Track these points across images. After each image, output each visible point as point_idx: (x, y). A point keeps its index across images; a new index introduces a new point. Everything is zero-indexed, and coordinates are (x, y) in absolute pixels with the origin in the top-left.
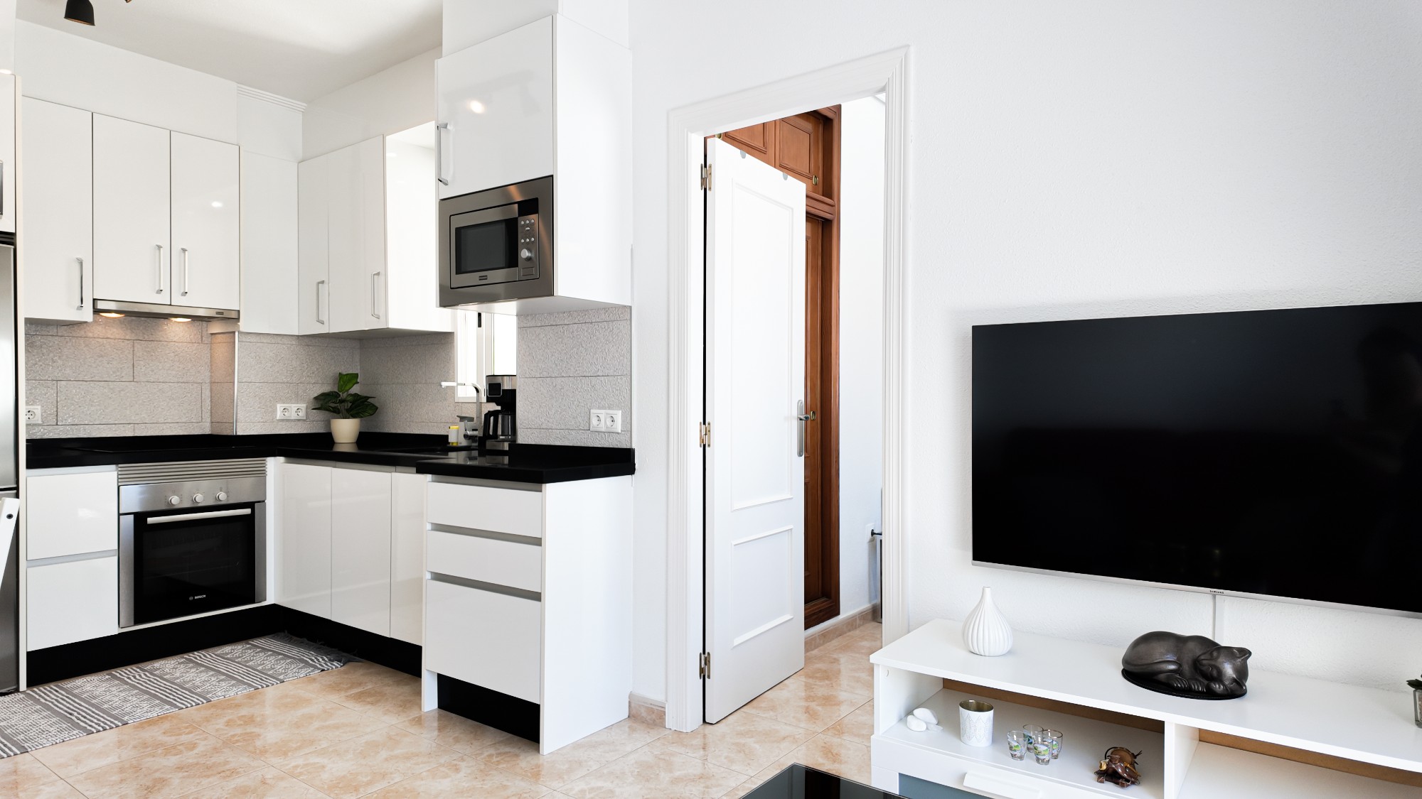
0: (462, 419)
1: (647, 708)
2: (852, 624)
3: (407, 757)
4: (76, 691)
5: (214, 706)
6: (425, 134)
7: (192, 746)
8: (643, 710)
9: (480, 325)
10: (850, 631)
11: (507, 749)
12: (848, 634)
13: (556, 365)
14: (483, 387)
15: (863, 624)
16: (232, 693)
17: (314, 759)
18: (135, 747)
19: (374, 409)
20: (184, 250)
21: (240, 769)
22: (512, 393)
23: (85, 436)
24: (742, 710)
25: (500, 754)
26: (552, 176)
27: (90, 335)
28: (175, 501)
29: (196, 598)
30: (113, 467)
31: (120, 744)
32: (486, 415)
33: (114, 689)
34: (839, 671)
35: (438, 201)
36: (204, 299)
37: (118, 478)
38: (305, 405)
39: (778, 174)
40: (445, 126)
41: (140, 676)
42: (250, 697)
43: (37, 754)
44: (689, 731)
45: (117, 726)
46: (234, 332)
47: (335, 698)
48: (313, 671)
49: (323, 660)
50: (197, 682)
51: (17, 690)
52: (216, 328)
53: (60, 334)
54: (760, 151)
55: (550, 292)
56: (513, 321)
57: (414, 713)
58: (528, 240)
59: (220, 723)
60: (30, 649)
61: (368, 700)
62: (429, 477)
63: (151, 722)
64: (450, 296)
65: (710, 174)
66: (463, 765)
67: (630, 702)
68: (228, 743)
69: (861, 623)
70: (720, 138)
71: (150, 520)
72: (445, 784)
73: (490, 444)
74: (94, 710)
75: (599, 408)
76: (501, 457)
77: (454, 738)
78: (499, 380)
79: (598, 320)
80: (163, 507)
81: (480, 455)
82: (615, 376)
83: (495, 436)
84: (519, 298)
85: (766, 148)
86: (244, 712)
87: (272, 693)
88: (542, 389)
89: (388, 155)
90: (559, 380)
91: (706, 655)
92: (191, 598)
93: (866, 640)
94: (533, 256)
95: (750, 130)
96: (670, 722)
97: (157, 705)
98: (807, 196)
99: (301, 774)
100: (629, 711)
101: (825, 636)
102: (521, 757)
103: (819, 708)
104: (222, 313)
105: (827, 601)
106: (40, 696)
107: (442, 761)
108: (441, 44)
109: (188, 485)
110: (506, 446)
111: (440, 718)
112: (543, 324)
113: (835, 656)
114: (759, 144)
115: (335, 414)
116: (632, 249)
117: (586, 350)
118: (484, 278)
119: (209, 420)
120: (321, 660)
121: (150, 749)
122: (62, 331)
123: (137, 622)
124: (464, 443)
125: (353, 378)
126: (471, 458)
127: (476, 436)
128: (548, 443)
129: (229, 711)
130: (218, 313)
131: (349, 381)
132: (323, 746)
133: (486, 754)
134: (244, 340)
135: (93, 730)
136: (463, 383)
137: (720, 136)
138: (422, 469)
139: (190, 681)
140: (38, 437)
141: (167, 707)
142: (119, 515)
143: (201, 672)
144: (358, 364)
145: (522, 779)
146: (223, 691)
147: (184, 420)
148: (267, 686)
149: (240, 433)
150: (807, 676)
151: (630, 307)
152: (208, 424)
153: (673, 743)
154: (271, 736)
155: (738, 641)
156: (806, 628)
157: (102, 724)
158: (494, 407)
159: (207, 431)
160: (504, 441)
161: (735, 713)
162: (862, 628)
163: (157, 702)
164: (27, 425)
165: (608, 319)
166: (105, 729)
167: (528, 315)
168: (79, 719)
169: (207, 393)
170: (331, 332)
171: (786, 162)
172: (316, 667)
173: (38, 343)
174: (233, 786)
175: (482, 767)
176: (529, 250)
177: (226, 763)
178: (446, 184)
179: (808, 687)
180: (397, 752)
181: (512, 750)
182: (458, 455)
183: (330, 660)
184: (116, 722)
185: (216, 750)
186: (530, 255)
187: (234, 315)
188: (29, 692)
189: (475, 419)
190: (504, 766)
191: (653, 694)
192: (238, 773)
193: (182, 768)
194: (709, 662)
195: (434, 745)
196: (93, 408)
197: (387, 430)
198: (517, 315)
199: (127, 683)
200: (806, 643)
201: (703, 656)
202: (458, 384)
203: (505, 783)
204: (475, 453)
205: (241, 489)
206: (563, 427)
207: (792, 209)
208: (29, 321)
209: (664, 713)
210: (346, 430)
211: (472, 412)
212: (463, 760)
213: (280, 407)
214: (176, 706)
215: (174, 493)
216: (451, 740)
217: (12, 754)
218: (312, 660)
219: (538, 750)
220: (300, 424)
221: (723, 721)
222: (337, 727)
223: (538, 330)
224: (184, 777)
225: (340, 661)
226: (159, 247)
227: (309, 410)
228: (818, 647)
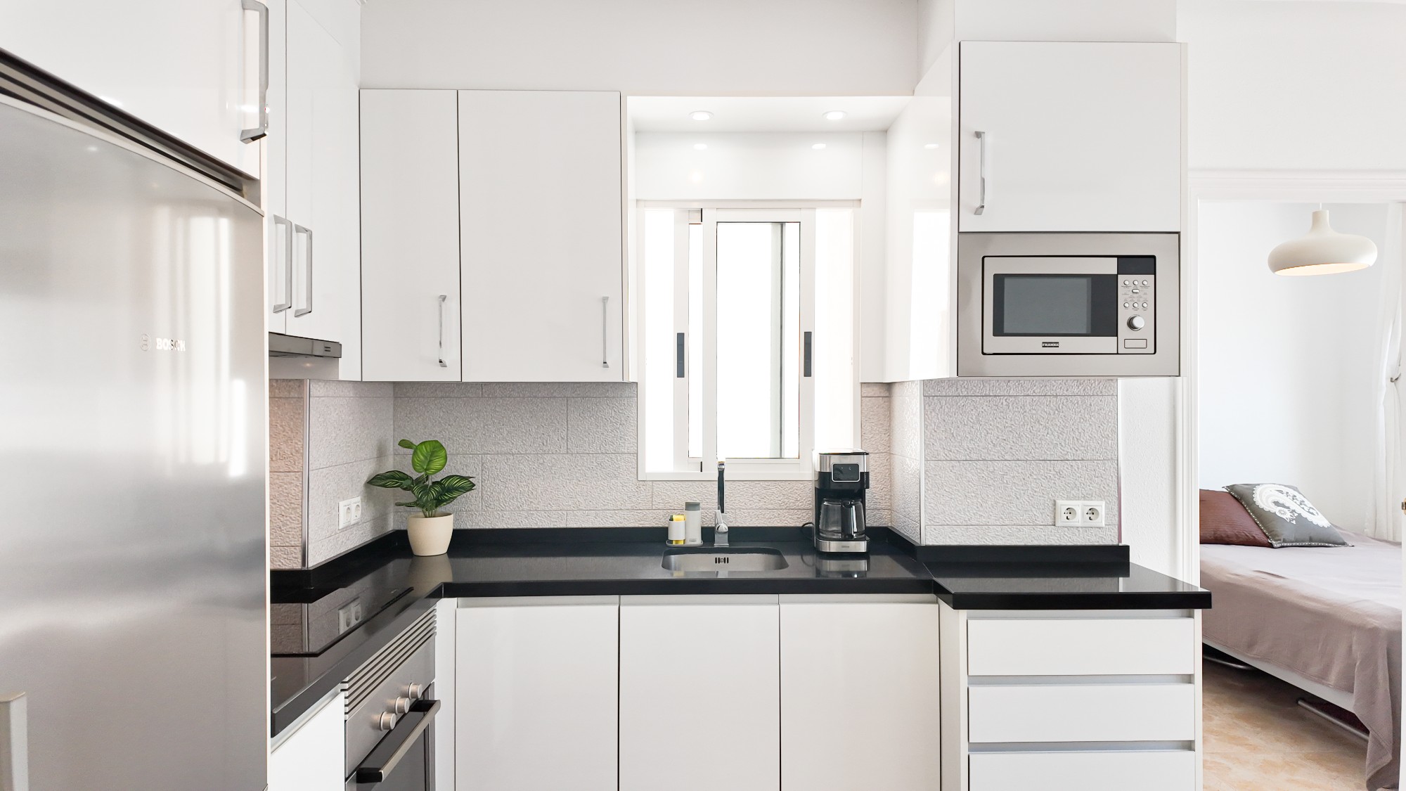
13: (995, 446)
26: (1178, 233)
35: (956, 235)
38: (359, 498)
40: (980, 135)
46: (302, 380)
58: (1136, 305)
75: (1069, 498)
78: (855, 461)
79: (1067, 394)
82: (1093, 460)
88: (969, 474)
90: (999, 464)
94: (1146, 325)
104: (329, 349)
110: (863, 547)
117: (1046, 428)
130: (326, 349)
134: (314, 393)
149: (311, 562)
165: (1083, 393)
167: (941, 381)
187: (338, 352)
206: (1007, 523)
220: (355, 530)
223: (961, 401)
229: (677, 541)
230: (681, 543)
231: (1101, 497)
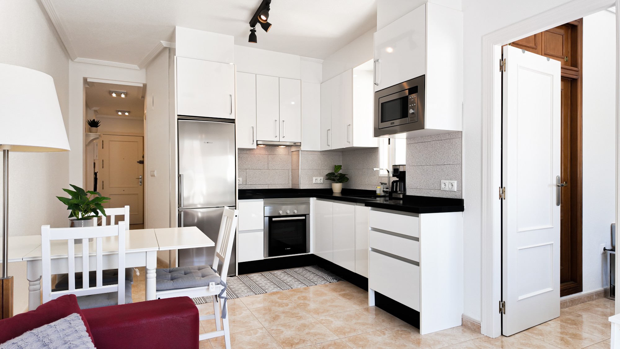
0: (382, 184)
1: (471, 323)
2: (590, 297)
3: (364, 324)
4: (252, 278)
5: (294, 291)
6: (369, 64)
7: (287, 305)
8: (469, 323)
9: (389, 144)
10: (589, 301)
11: (405, 329)
12: (588, 302)
13: (424, 160)
14: (391, 170)
15: (598, 298)
16: (299, 287)
17: (328, 318)
18: (269, 302)
19: (347, 179)
20: (283, 121)
21: (303, 317)
22: (404, 173)
23: (254, 189)
24: (523, 332)
25: (402, 331)
26: (425, 75)
27: (256, 153)
28: (281, 213)
29: (287, 249)
30: (262, 200)
31: (265, 300)
32: (392, 182)
33: (262, 279)
34: (582, 322)
35: (374, 92)
36: (289, 139)
37: (264, 204)
38: (323, 178)
39: (544, 58)
40: (378, 60)
41: (270, 276)
42: (305, 289)
43: (241, 299)
44: (494, 337)
45: (264, 293)
46: (299, 151)
47: (335, 294)
48: (326, 282)
49: (330, 278)
50: (288, 280)
51: (235, 275)
52: (293, 149)
53: (247, 153)
54: (533, 48)
55: (422, 127)
56: (404, 142)
57: (365, 306)
58: (413, 105)
59: (296, 298)
60: (239, 262)
61: (348, 297)
62: (370, 208)
63: (274, 293)
64: (378, 132)
65: (505, 63)
66: (386, 332)
67: (462, 318)
68: (299, 306)
69: (597, 298)
70: (510, 45)
71: (274, 219)
72: (379, 339)
73: (394, 195)
74: (257, 286)
75: (445, 179)
76: (399, 201)
77: (382, 320)
78: (398, 167)
79: (445, 138)
80: (277, 215)
81: (390, 199)
82: (453, 164)
83: (396, 191)
84: (407, 131)
85: (536, 47)
86: (303, 294)
87: (312, 288)
88: (417, 171)
89: (354, 76)
90: (425, 167)
91: (503, 302)
92: (286, 249)
93: (600, 307)
94: (415, 112)
95: (527, 39)
96: (483, 331)
97: (276, 287)
98: (562, 68)
99: (324, 323)
100: (462, 323)
101: (573, 302)
102: (412, 334)
103: (570, 339)
104: (295, 144)
105: (574, 283)
106: (242, 278)
107: (378, 329)
108: (376, 25)
109: (284, 207)
110: (401, 196)
111: (376, 310)
112: (418, 142)
113: (580, 313)
114: (532, 45)
115: (333, 181)
116: (463, 104)
117: (439, 153)
118: (393, 123)
119: (291, 183)
120: (329, 278)
121: (274, 303)
122: (248, 152)
123: (269, 256)
124: (383, 194)
125: (339, 167)
126: (386, 201)
127: (388, 191)
128: (421, 195)
129: (299, 293)
130: (294, 144)
131: (338, 168)
132: (331, 313)
133: (396, 329)
134: (302, 153)
135: (257, 293)
136: (382, 168)
137: (510, 44)
138: (367, 205)
139: (286, 280)
140: (241, 189)
141: (279, 288)
142: (264, 217)
143: (289, 277)
144: (341, 161)
145: (413, 344)
146: (297, 285)
147: (283, 183)
148: (311, 286)
149: (301, 188)
150: (562, 321)
151: (462, 132)
152: (291, 185)
153: (485, 342)
154: (312, 306)
155: (520, 298)
156: (561, 296)
157: (259, 292)
158: (396, 179)
159: (291, 187)
160: (400, 194)
161: (519, 333)
162: (597, 300)
163: (276, 286)
164: (238, 184)
165: (450, 138)
166: (260, 294)
167: (411, 138)
168: (253, 288)
169: (290, 173)
170: (332, 149)
171: (548, 52)
172: (328, 281)
173: (241, 156)
174: (301, 323)
175: (395, 335)
176: (413, 109)
177: (298, 313)
178: (378, 85)
179: (562, 327)
180: (359, 321)
181: (407, 330)
182: (380, 199)
183: (333, 279)
184: (264, 291)
185: (295, 308)
186: (413, 111)
187: (299, 144)
188: (238, 276)
189: (387, 184)
190: (404, 336)
191: (475, 316)
192: (302, 318)
193: (284, 312)
194: (505, 306)
195: (374, 321)
196: (256, 179)
197: (352, 188)
198: (406, 139)
199: (266, 278)
200: (561, 304)
201: (501, 303)
202: (380, 169)
203: (405, 344)
204: (387, 199)
205: (301, 209)
206: (427, 188)
207: (553, 76)
208: (239, 149)
209: (480, 327)
210: (337, 188)
211: (386, 181)
212: (386, 330)
213: (314, 178)
214: (282, 289)
215: (281, 210)
216: (381, 320)
217: (234, 298)
218: (326, 278)
219: (419, 332)
220: (321, 185)
221: (512, 336)
222: (336, 306)
223: (416, 145)
224: (285, 316)
225: (336, 280)
226: (276, 121)
227: (324, 180)
228: (568, 307)
229: (378, 194)
230: (379, 195)
231: (455, 179)
